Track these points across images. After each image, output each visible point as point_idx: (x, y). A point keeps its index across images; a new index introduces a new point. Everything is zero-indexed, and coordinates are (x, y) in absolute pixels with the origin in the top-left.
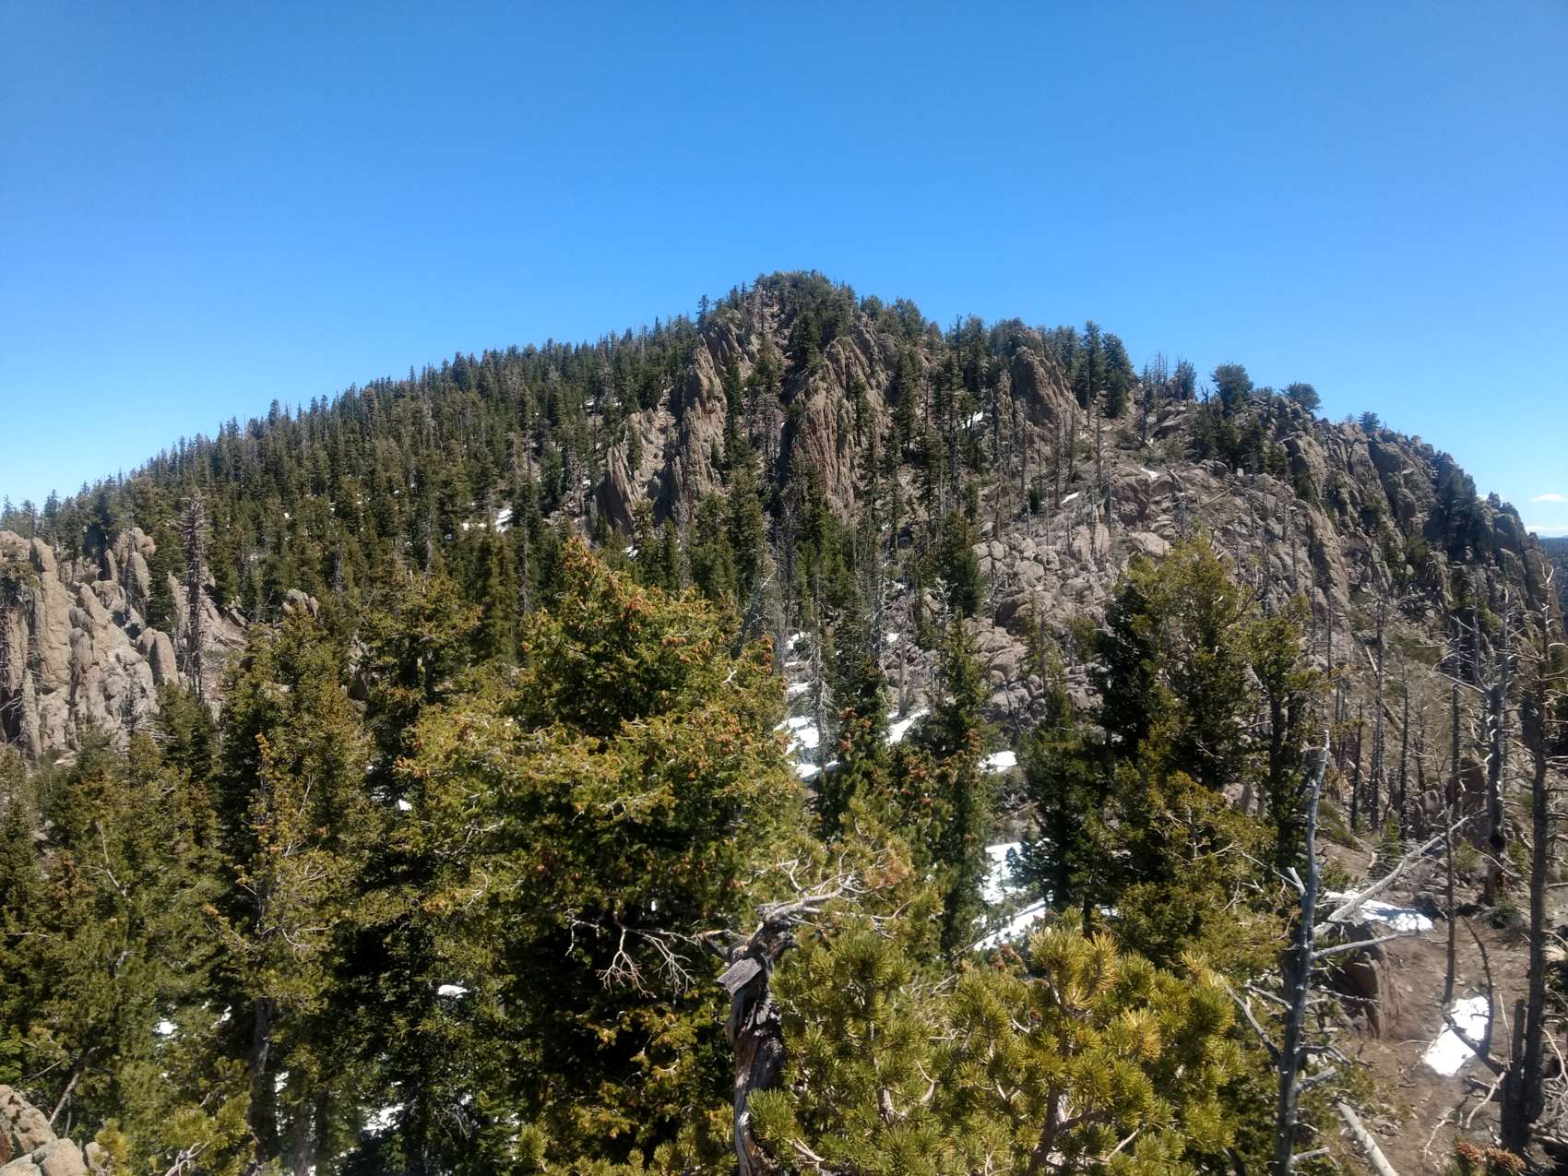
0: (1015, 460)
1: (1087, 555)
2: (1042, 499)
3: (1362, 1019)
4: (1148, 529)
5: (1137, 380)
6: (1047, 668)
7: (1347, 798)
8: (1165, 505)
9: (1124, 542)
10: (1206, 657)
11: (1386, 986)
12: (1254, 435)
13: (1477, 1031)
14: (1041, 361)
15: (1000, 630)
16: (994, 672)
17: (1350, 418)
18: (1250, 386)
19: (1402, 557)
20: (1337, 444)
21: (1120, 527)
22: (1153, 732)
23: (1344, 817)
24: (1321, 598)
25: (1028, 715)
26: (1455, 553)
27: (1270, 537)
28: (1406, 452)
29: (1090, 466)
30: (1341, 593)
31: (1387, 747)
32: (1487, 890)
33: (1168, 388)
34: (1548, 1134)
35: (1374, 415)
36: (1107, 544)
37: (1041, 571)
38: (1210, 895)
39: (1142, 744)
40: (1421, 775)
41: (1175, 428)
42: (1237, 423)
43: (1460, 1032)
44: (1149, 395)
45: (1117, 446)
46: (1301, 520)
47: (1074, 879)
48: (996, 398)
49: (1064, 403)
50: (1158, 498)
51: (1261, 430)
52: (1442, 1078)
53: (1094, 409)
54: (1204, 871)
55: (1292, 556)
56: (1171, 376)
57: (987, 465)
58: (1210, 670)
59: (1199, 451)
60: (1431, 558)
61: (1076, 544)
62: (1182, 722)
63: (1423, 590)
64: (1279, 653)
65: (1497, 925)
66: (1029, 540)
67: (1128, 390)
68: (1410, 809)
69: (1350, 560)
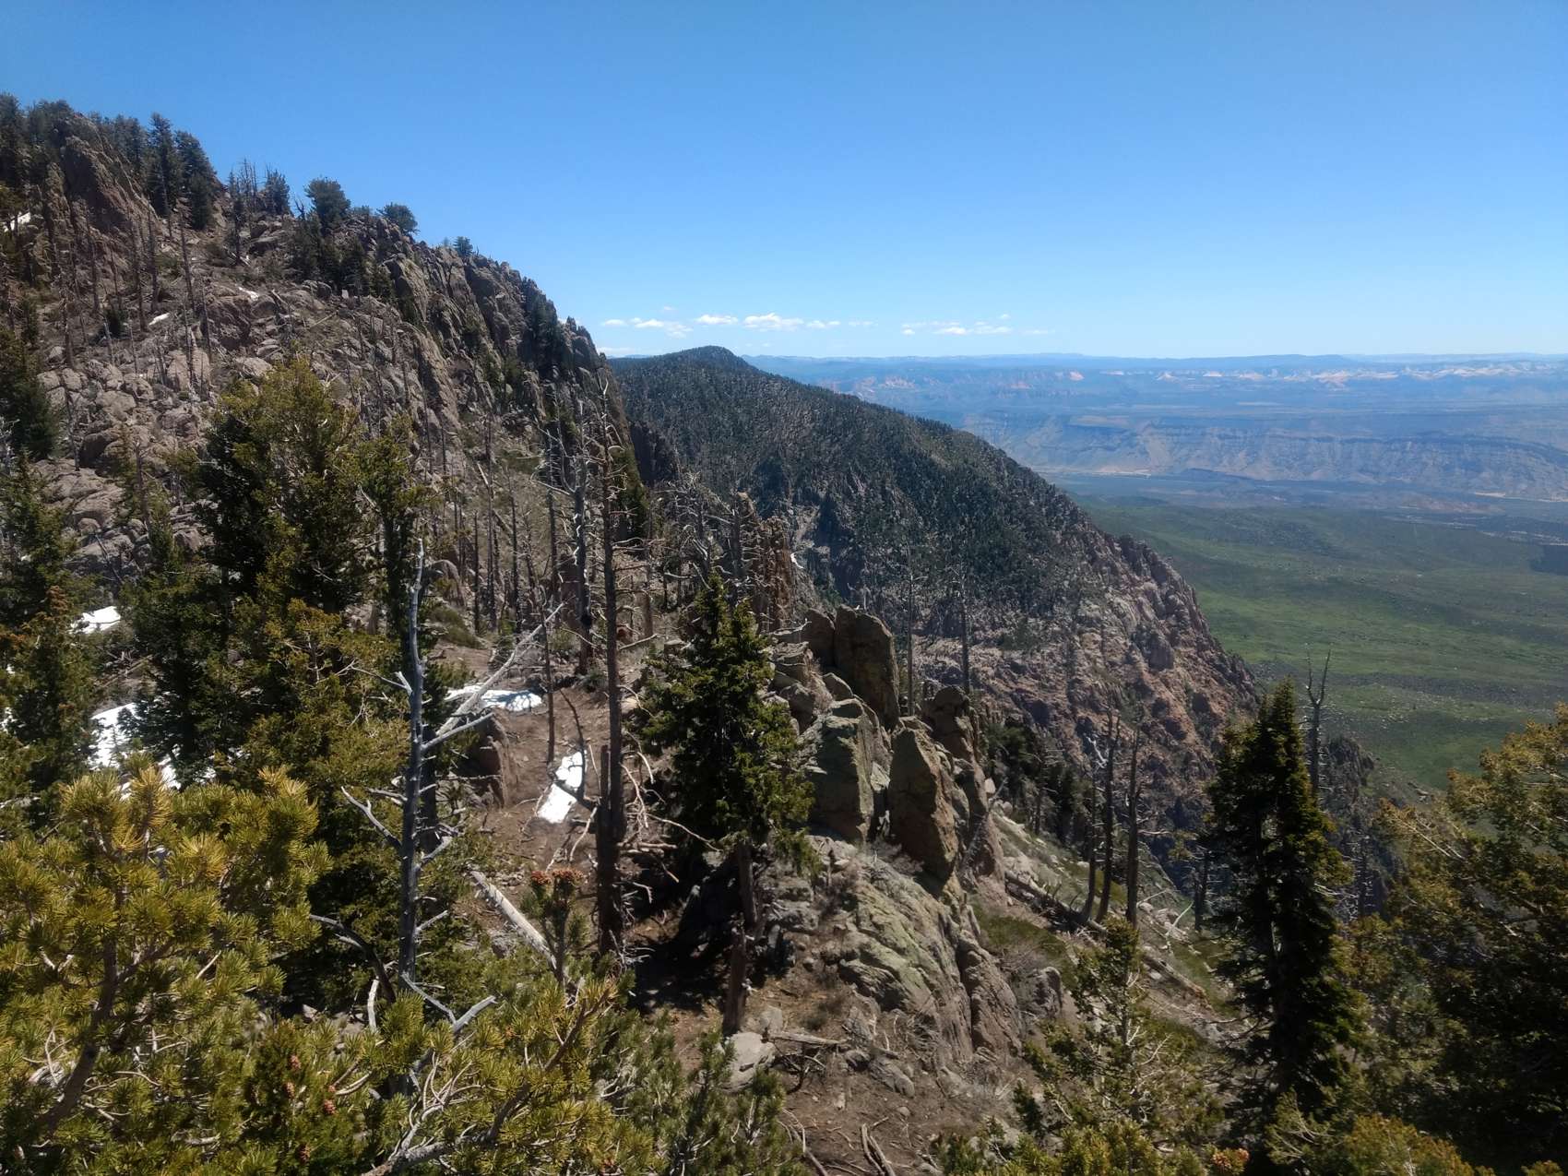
0: (83, 272)
1: (185, 382)
2: (124, 319)
3: (489, 794)
4: (253, 354)
5: (223, 189)
6: (150, 510)
7: (470, 604)
8: (270, 328)
9: (228, 368)
10: (315, 482)
11: (507, 762)
12: (356, 256)
13: (574, 779)
14: (100, 156)
15: (87, 473)
16: (85, 520)
17: (446, 242)
18: (347, 204)
19: (502, 377)
20: (436, 267)
21: (222, 352)
22: (270, 565)
23: (468, 621)
24: (433, 418)
25: (133, 564)
26: (545, 373)
27: (381, 360)
28: (498, 278)
29: (177, 283)
30: (451, 413)
31: (502, 552)
32: (581, 662)
33: (259, 200)
34: (631, 848)
35: (467, 241)
36: (208, 371)
37: (132, 403)
38: (336, 713)
39: (260, 578)
40: (531, 574)
41: (273, 245)
42: (337, 242)
43: (561, 784)
44: (238, 206)
45: (208, 262)
46: (409, 343)
47: (201, 727)
48: (45, 196)
49: (138, 210)
50: (260, 321)
51: (362, 250)
52: (554, 825)
53: (175, 219)
54: (327, 692)
55: (402, 378)
56: (261, 187)
57: (45, 278)
58: (321, 494)
59: (300, 271)
60: (526, 377)
61: (172, 371)
62: (298, 550)
63: (521, 407)
64: (388, 472)
65: (590, 690)
66: (112, 368)
67: (214, 200)
68: (523, 605)
69: (457, 382)
